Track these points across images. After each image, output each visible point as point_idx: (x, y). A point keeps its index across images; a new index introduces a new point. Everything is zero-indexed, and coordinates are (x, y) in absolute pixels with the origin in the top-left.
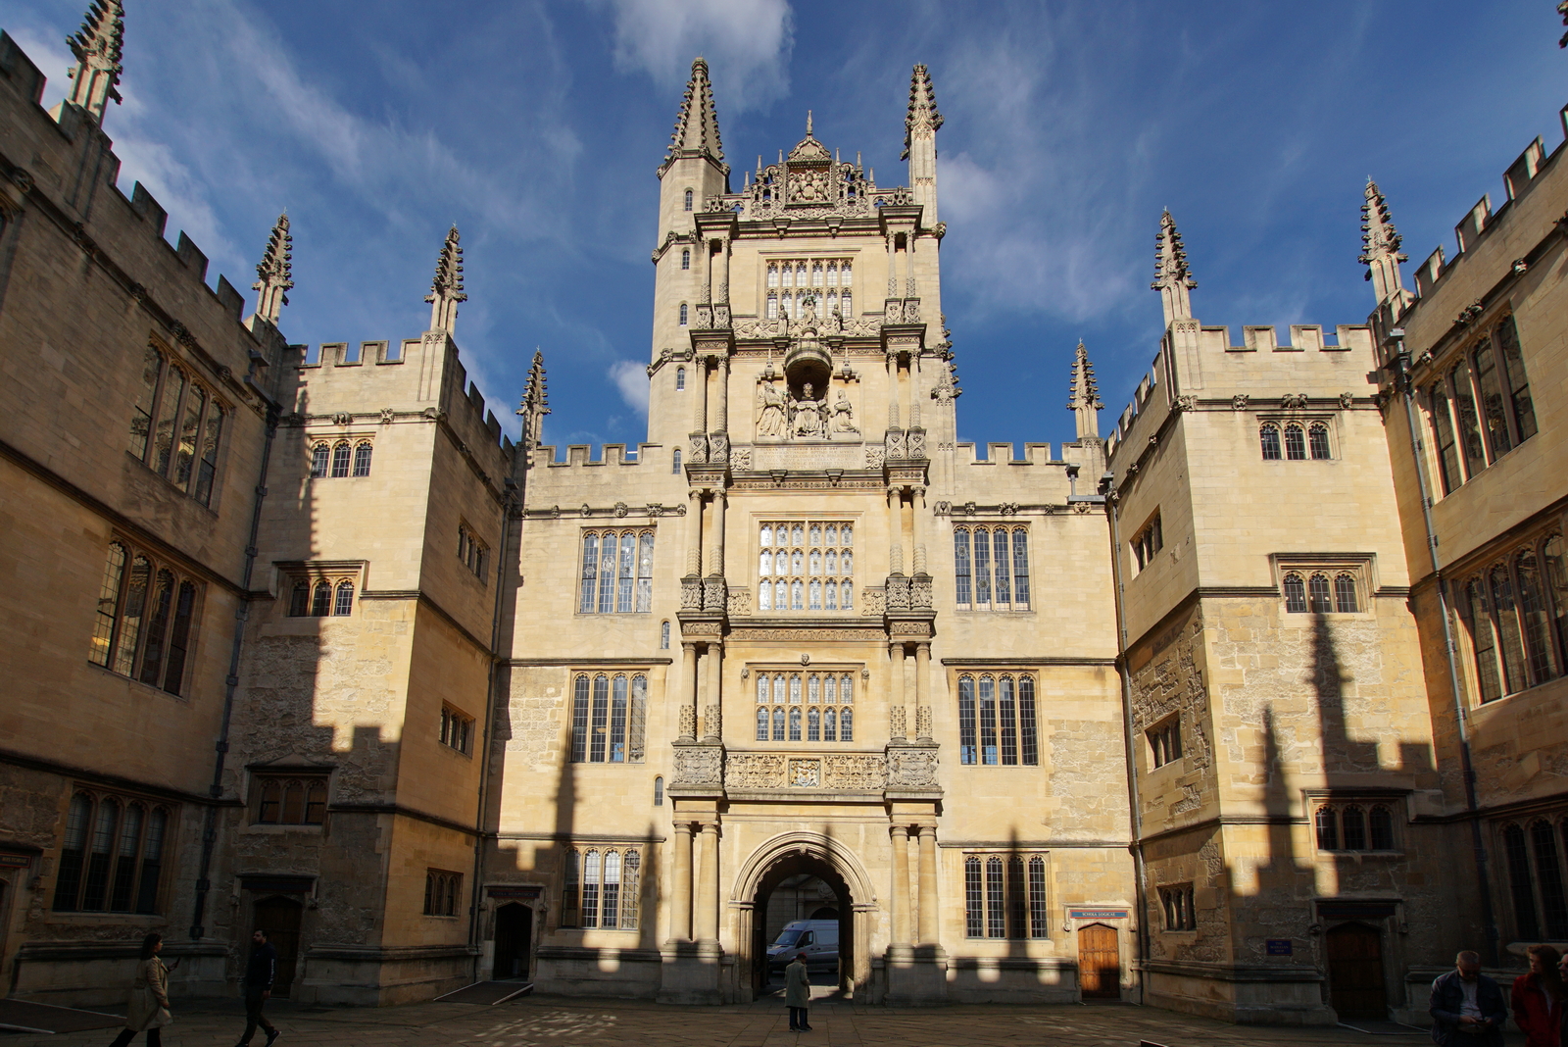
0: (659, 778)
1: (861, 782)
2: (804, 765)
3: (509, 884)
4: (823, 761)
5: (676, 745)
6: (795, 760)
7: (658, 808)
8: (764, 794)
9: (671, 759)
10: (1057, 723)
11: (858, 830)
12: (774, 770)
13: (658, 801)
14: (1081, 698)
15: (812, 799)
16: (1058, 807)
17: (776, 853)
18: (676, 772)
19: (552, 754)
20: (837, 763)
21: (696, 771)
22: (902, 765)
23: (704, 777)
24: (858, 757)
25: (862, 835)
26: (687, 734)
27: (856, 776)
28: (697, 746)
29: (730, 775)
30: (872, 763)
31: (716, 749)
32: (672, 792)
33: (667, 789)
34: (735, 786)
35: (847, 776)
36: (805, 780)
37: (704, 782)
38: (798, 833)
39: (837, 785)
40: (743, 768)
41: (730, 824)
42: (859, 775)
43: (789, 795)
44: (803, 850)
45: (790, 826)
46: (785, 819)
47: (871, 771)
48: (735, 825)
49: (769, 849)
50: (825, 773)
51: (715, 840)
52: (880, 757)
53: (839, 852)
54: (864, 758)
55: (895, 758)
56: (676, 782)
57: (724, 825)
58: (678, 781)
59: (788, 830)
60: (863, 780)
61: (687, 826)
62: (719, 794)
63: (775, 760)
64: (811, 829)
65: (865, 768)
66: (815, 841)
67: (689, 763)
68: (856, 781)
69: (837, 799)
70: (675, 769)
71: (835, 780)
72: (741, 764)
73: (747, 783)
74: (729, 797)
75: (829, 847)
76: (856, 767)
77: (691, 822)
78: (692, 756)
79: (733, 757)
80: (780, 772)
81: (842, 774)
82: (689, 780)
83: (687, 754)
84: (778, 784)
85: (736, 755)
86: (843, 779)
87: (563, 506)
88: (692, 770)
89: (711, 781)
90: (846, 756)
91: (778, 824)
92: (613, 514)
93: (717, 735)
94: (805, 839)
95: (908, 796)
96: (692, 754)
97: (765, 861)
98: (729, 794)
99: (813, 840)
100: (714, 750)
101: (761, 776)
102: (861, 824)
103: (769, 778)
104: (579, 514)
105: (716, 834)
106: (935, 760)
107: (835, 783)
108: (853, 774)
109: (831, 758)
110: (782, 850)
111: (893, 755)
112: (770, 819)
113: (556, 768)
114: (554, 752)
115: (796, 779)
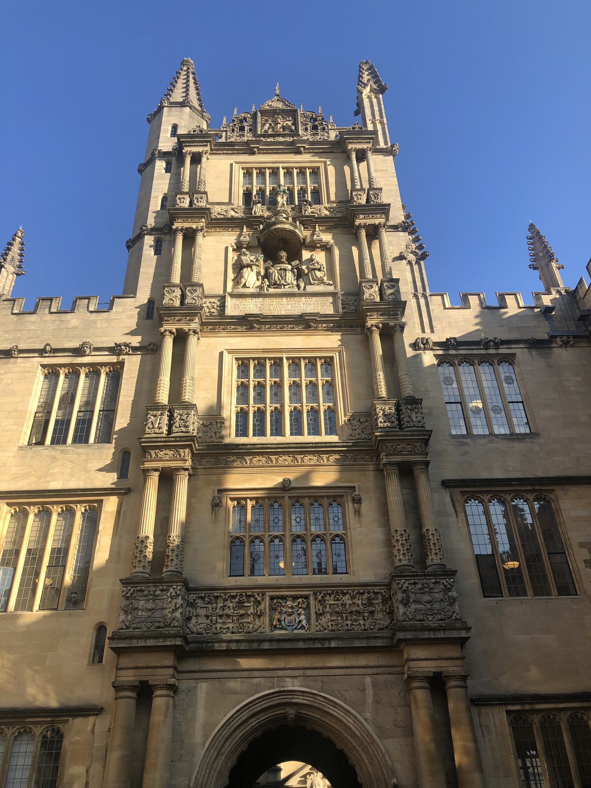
0: (101, 629)
1: (362, 622)
2: (289, 603)
4: (312, 598)
5: (125, 582)
6: (278, 597)
7: (97, 665)
8: (238, 641)
9: (118, 603)
11: (364, 684)
12: (251, 610)
13: (97, 658)
15: (301, 645)
17: (254, 722)
18: (122, 617)
20: (330, 601)
21: (150, 613)
22: (412, 597)
23: (159, 622)
24: (356, 591)
25: (370, 691)
26: (141, 569)
27: (355, 615)
28: (152, 582)
29: (194, 620)
30: (374, 599)
31: (177, 586)
32: (116, 641)
33: (109, 638)
34: (200, 634)
35: (344, 615)
36: (290, 623)
37: (159, 627)
38: (284, 691)
39: (332, 625)
40: (211, 610)
41: (192, 683)
42: (358, 612)
43: (270, 641)
44: (292, 716)
45: (273, 683)
46: (266, 674)
47: (374, 609)
48: (199, 684)
49: (245, 715)
50: (316, 612)
51: (171, 706)
52: (383, 591)
53: (340, 717)
54: (364, 593)
55: (403, 589)
56: (122, 629)
57: (183, 685)
58: (124, 627)
59: (269, 689)
60: (364, 619)
61: (132, 688)
62: (178, 642)
63: (252, 599)
64: (301, 686)
65: (365, 604)
66: (307, 702)
67: (141, 604)
68: (356, 620)
69: (333, 644)
70: (122, 613)
71: (328, 619)
72: (210, 606)
73: (216, 628)
74: (192, 646)
75: (327, 710)
76: (354, 603)
77: (140, 681)
78: (146, 596)
79: (199, 598)
80: (259, 613)
81: (337, 613)
82: (139, 625)
83: (139, 593)
84: (256, 627)
85: (203, 595)
86: (339, 618)
87: (22, 346)
88: (144, 613)
89: (168, 626)
90: (341, 590)
91: (255, 680)
92: (78, 352)
93: (179, 570)
94: (294, 701)
95: (426, 635)
96: (146, 592)
97: (239, 734)
98: (192, 642)
99: (304, 702)
100: (174, 587)
101: (235, 618)
102: (367, 677)
103: (245, 620)
104: (42, 352)
105: (173, 697)
106: (454, 589)
107: (330, 624)
108: (351, 613)
109: (322, 594)
110: (263, 717)
111: (400, 586)
112: (245, 674)
115: (279, 620)
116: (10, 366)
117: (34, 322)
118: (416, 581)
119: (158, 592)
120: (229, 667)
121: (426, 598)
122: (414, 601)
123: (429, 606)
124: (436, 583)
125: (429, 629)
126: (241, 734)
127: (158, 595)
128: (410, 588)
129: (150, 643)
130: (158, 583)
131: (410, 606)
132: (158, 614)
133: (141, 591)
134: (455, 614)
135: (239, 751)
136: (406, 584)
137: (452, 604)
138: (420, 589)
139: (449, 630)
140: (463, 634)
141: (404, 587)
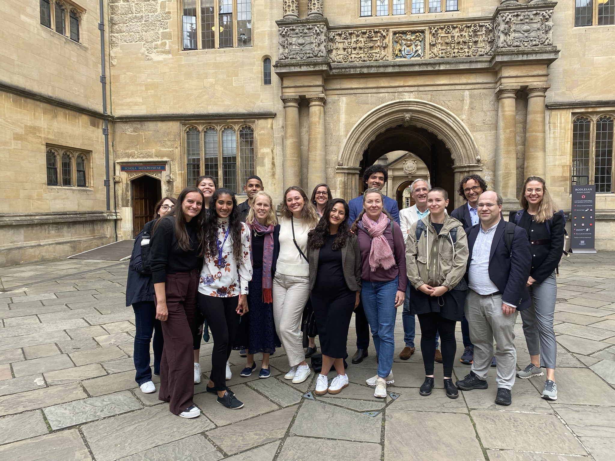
0: (267, 60)
1: (466, 50)
2: (409, 37)
3: (138, 160)
5: (280, 24)
6: (399, 33)
7: (268, 86)
8: (368, 67)
9: (277, 39)
11: (463, 96)
12: (379, 43)
13: (267, 81)
15: (417, 69)
17: (380, 123)
18: (281, 50)
19: (166, 43)
20: (442, 34)
21: (301, 47)
22: (513, 27)
23: (309, 53)
24: (464, 25)
25: (467, 101)
26: (291, 13)
27: (462, 44)
28: (301, 23)
29: (334, 52)
30: (479, 31)
31: (320, 25)
32: (279, 68)
33: (274, 66)
34: (339, 62)
35: (453, 45)
36: (409, 52)
37: (309, 57)
38: (402, 102)
39: (442, 53)
40: (347, 45)
41: (336, 98)
42: (465, 42)
43: (393, 66)
44: (407, 118)
45: (394, 96)
46: (390, 90)
47: (478, 39)
48: (341, 98)
49: (374, 118)
50: (430, 43)
51: (322, 112)
52: (487, 24)
53: (443, 118)
54: (471, 26)
55: (506, 21)
56: (282, 59)
57: (330, 99)
58: (284, 58)
59: (392, 100)
60: (469, 48)
61: (295, 100)
62: (325, 68)
63: (379, 35)
64: (415, 98)
65: (471, 36)
66: (420, 109)
67: (294, 41)
68: (462, 49)
69: (442, 68)
70: (281, 47)
71: (439, 49)
72: (345, 41)
73: (351, 58)
74: (334, 71)
75: (434, 114)
76: (461, 35)
77: (299, 96)
78: (297, 34)
79: (337, 35)
80: (384, 45)
81: (447, 43)
82: (294, 56)
83: (292, 32)
84: (382, 56)
85: (340, 32)
86: (449, 48)
88: (297, 47)
89: (316, 56)
90: (452, 25)
91: (381, 95)
93: (320, 12)
94: (410, 108)
95: (520, 58)
96: (297, 31)
97: (370, 130)
98: (334, 68)
99: (417, 109)
100: (318, 26)
101: (366, 50)
102: (466, 91)
103: (373, 51)
105: (323, 106)
106: (551, 19)
107: (440, 52)
108: (459, 43)
109: (436, 29)
110: (387, 119)
111: (504, 18)
112: (374, 91)
113: (170, 56)
114: (167, 41)
115: (400, 51)
118: (519, 13)
119: (306, 31)
120: (361, 86)
121: (526, 27)
122: (514, 31)
123: (526, 34)
124: (537, 14)
125: (523, 53)
126: (371, 130)
127: (306, 33)
128: (512, 19)
129: (304, 69)
130: (305, 23)
131: (509, 35)
132: (307, 47)
133: (293, 30)
134: (548, 41)
135: (370, 140)
136: (510, 17)
137: (547, 32)
138: (521, 20)
139: (541, 53)
140: (552, 56)
141: (507, 20)
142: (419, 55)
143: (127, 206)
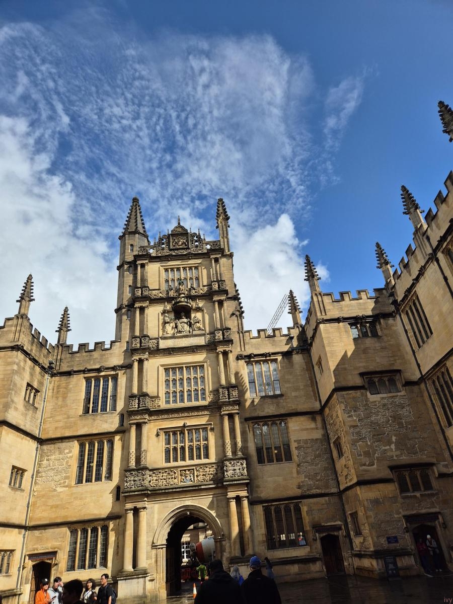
0: (118, 488)
2: (187, 472)
3: (40, 552)
4: (195, 469)
5: (126, 471)
6: (182, 470)
7: (118, 502)
8: (168, 489)
10: (298, 441)
12: (173, 476)
13: (118, 499)
14: (307, 429)
15: (191, 488)
16: (303, 480)
17: (175, 517)
19: (65, 482)
20: (202, 470)
24: (211, 466)
25: (215, 503)
26: (131, 465)
28: (136, 470)
29: (152, 482)
30: (218, 469)
32: (124, 493)
34: (154, 487)
35: (207, 476)
36: (187, 480)
37: (139, 487)
38: (185, 506)
42: (212, 474)
43: (180, 488)
44: (189, 514)
45: (181, 503)
46: (179, 499)
47: (217, 472)
48: (155, 506)
49: (172, 515)
50: (197, 475)
51: (146, 514)
52: (221, 465)
53: (205, 513)
54: (214, 467)
57: (150, 506)
58: (127, 487)
59: (179, 505)
60: (214, 477)
61: (132, 510)
62: (146, 492)
63: (173, 472)
64: (191, 503)
65: (214, 471)
67: (133, 478)
68: (211, 477)
69: (202, 487)
70: (125, 482)
72: (157, 476)
73: (160, 484)
75: (200, 511)
76: (210, 471)
77: (134, 507)
80: (176, 477)
81: (204, 475)
82: (132, 487)
84: (175, 483)
85: (155, 472)
87: (75, 369)
88: (133, 482)
89: (143, 486)
90: (206, 466)
91: (175, 502)
92: (99, 370)
93: (145, 464)
94: (189, 509)
95: (234, 483)
98: (152, 491)
99: (193, 509)
100: (144, 471)
101: (167, 480)
102: (215, 498)
103: (170, 480)
104: (84, 371)
105: (146, 511)
106: (244, 464)
107: (201, 479)
109: (199, 468)
110: (178, 515)
112: (172, 500)
113: (67, 488)
114: (67, 480)
115: (183, 479)
116: (71, 379)
117: (79, 357)
118: (231, 462)
119: (138, 474)
120: (164, 499)
122: (230, 470)
123: (235, 471)
124: (238, 462)
125: (235, 480)
126: (171, 521)
129: (136, 493)
131: (228, 472)
132: (138, 482)
133: (132, 473)
134: (245, 474)
135: (171, 527)
136: (228, 464)
137: (244, 470)
138: (233, 465)
139: (242, 480)
140: (247, 481)
142: (192, 481)
143: (28, 583)
